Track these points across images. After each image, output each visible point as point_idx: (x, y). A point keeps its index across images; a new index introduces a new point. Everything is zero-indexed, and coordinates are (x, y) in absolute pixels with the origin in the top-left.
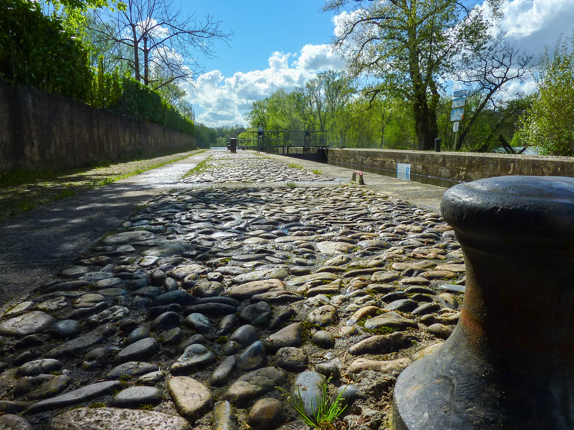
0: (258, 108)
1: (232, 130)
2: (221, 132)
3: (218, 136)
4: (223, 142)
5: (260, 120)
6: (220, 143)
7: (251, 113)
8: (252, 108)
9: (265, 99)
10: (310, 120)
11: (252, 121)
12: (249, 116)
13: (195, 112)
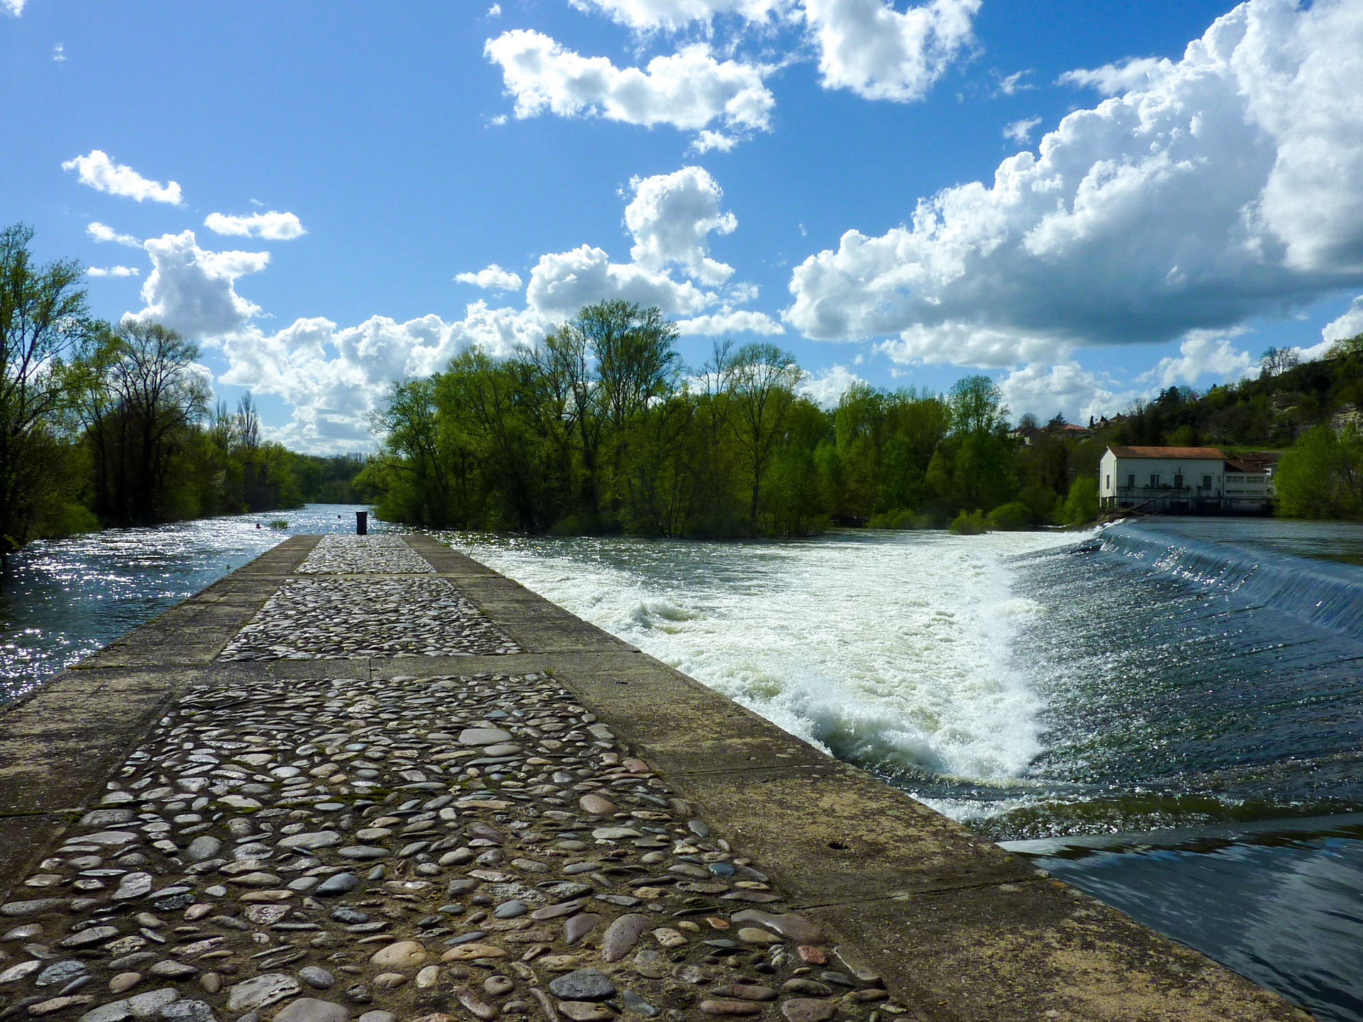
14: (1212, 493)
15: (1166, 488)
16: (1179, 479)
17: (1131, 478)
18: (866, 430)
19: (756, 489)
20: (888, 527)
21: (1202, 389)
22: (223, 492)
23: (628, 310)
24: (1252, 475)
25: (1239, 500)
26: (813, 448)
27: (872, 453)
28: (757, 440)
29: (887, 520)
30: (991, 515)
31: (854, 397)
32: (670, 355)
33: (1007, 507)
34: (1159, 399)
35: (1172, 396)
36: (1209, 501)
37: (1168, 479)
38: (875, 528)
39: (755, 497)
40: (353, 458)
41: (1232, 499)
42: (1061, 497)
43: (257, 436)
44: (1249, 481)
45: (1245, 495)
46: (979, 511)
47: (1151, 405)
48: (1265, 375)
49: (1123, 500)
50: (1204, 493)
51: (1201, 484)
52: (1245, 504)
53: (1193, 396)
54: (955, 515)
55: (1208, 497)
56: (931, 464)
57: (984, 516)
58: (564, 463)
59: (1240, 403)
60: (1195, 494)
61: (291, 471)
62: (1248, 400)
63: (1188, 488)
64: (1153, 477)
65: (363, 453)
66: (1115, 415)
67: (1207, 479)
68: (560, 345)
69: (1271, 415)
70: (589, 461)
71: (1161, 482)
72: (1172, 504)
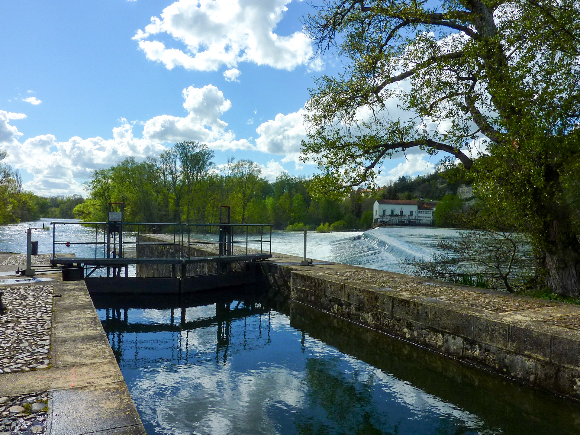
0: (100, 178)
1: (69, 200)
2: (55, 202)
3: (51, 206)
4: (57, 213)
5: (102, 191)
6: (53, 213)
7: (92, 183)
8: (93, 177)
9: (111, 168)
10: (164, 193)
11: (93, 191)
12: (89, 186)
13: (22, 177)
14: (414, 217)
15: (397, 215)
16: (401, 212)
17: (384, 211)
18: (286, 191)
19: (243, 215)
20: (294, 230)
21: (414, 178)
22: (11, 214)
23: (195, 144)
24: (427, 211)
25: (422, 220)
26: (265, 199)
27: (288, 201)
28: (244, 196)
29: (294, 227)
30: (332, 225)
31: (281, 178)
32: (211, 163)
33: (338, 222)
34: (398, 181)
35: (403, 180)
36: (412, 220)
37: (397, 212)
38: (289, 230)
39: (243, 218)
40: (60, 198)
41: (420, 220)
42: (358, 219)
43: (21, 189)
44: (426, 213)
45: (424, 218)
46: (327, 224)
47: (395, 183)
48: (436, 173)
49: (381, 220)
50: (411, 218)
51: (410, 214)
52: (425, 222)
53: (411, 180)
54: (319, 225)
55: (412, 219)
56: (311, 206)
57: (329, 225)
58: (167, 204)
59: (427, 183)
60: (407, 218)
61: (36, 204)
62: (430, 182)
63: (405, 216)
64: (392, 211)
65: (65, 195)
66: (382, 186)
67: (412, 212)
68: (166, 157)
69: (437, 188)
70: (177, 204)
71: (395, 213)
72: (399, 221)
